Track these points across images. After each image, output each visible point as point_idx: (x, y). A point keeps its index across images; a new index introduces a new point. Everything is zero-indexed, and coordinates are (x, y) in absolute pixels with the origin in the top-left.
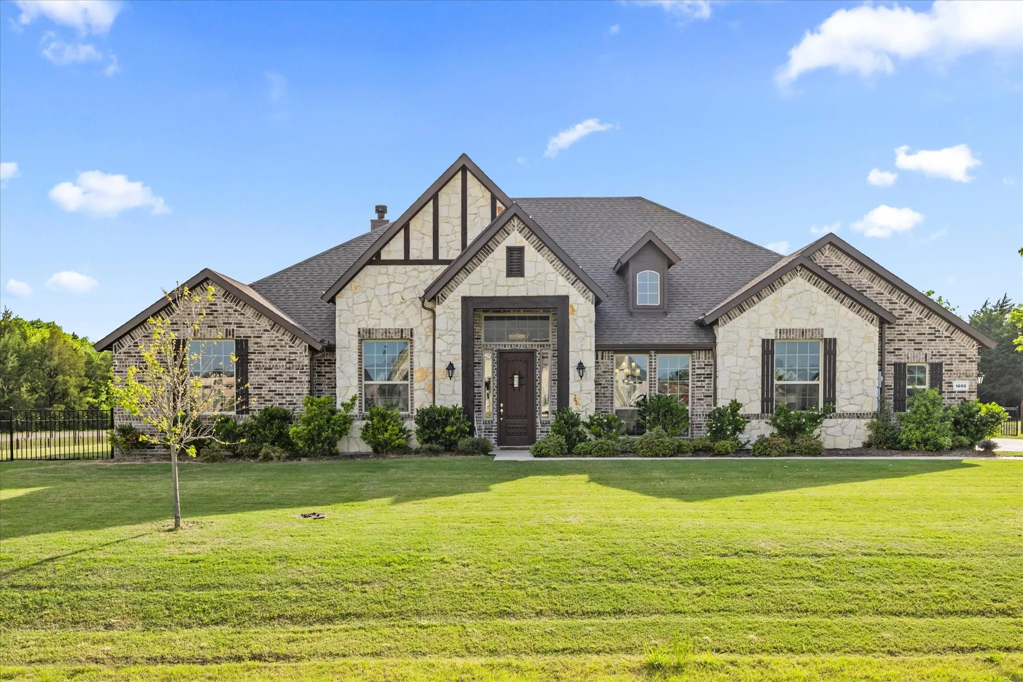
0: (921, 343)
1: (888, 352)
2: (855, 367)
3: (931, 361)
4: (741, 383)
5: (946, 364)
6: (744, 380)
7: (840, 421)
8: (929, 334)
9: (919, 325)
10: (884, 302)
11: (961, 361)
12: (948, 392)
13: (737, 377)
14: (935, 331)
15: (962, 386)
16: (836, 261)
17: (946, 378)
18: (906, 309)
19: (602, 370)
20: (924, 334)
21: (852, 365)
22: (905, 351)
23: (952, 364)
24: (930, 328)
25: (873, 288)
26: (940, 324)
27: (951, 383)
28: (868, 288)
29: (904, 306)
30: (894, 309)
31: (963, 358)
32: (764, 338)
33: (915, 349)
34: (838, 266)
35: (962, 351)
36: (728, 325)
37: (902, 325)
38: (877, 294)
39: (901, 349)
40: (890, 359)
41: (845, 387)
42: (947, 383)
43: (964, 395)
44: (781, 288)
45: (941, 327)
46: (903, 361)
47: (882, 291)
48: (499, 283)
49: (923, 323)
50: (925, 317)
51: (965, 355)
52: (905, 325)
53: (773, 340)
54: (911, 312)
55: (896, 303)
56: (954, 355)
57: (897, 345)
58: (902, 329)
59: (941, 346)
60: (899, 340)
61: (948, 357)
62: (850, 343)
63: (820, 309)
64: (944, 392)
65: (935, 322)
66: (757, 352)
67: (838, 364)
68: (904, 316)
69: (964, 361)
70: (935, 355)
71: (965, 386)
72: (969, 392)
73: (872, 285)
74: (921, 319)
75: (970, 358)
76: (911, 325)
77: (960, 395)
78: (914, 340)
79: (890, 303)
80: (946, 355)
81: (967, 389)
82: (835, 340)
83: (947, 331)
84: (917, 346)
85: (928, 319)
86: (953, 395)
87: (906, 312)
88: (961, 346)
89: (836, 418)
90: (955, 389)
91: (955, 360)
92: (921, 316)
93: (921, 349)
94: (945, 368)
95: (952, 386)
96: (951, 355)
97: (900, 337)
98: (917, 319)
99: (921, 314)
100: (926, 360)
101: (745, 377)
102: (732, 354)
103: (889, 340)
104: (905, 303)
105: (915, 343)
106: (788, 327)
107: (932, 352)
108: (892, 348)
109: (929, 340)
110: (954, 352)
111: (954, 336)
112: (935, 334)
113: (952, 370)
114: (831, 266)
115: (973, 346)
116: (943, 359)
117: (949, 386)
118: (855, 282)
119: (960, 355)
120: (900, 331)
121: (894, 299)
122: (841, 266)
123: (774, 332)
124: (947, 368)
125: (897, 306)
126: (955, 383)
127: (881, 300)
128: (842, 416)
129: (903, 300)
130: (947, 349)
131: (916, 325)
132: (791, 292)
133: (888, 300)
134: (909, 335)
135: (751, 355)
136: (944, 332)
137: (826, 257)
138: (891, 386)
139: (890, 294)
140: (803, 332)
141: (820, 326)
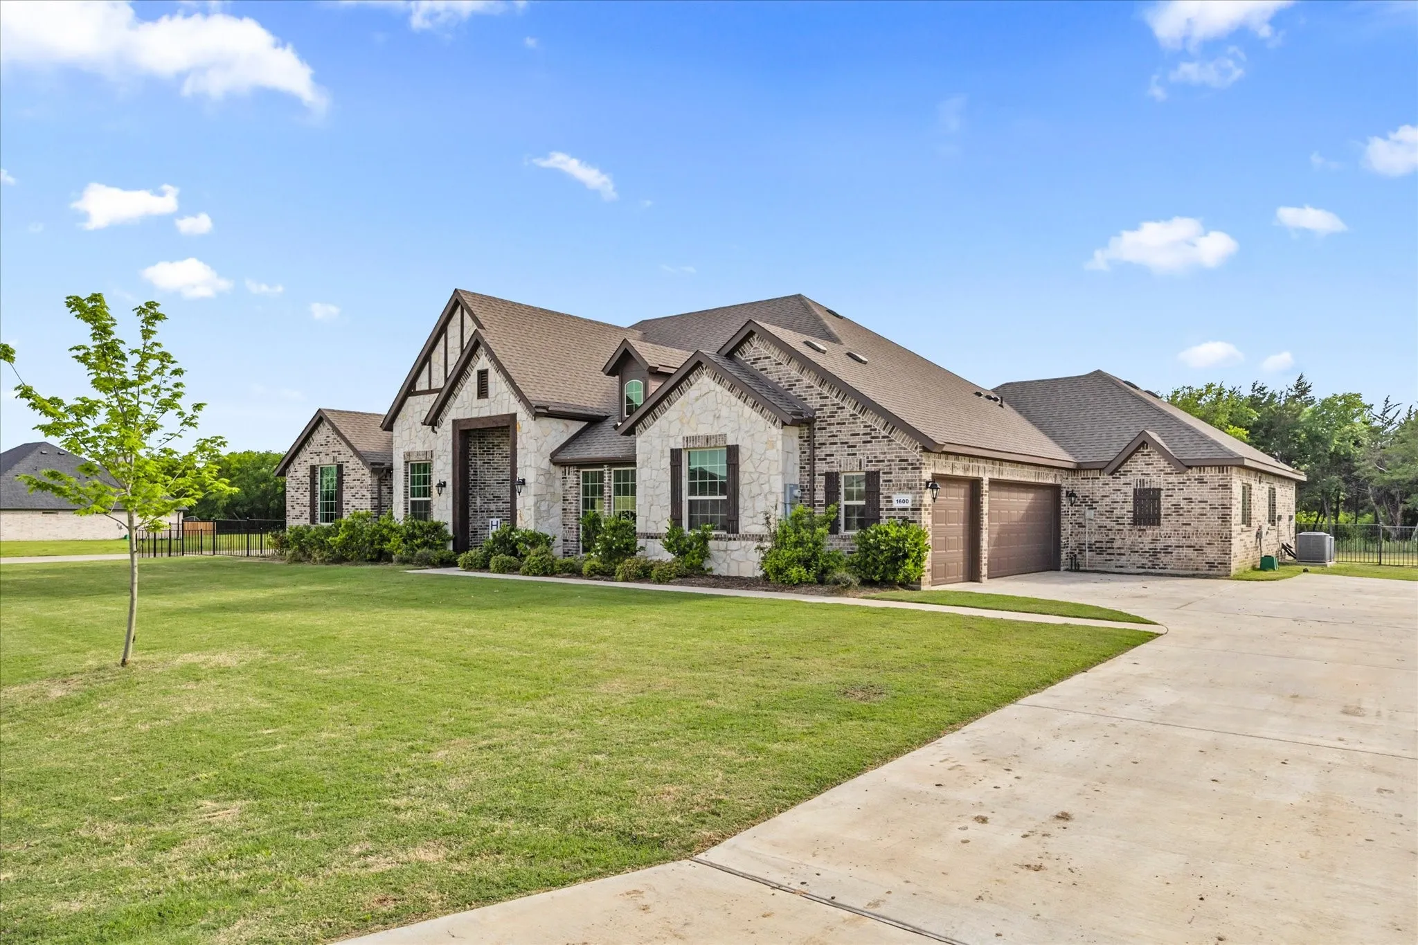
0: (855, 446)
1: (819, 460)
2: (758, 479)
3: (866, 469)
4: (655, 498)
5: (884, 473)
6: (658, 496)
7: (744, 543)
8: (864, 434)
9: (853, 423)
10: (814, 397)
11: (902, 469)
12: (887, 510)
13: (651, 492)
14: (871, 430)
15: (904, 501)
16: (765, 352)
17: (884, 490)
18: (838, 404)
19: (570, 485)
20: (858, 434)
21: (755, 476)
22: (837, 457)
23: (891, 473)
24: (865, 426)
25: (802, 380)
26: (876, 421)
27: (889, 497)
28: (797, 381)
29: (836, 401)
30: (825, 405)
31: (904, 464)
32: (674, 448)
33: (849, 455)
34: (766, 358)
35: (904, 455)
36: (644, 434)
37: (833, 424)
38: (807, 387)
39: (833, 455)
40: (821, 467)
41: (749, 504)
42: (886, 497)
43: (906, 514)
44: (689, 390)
45: (878, 425)
46: (835, 470)
47: (812, 384)
48: (474, 406)
49: (858, 421)
50: (860, 413)
51: (907, 460)
52: (838, 424)
53: (680, 450)
54: (844, 408)
55: (827, 397)
56: (893, 461)
57: (828, 450)
58: (834, 429)
59: (878, 449)
60: (831, 444)
61: (886, 463)
62: (753, 450)
63: (724, 412)
64: (882, 509)
65: (869, 418)
66: (666, 462)
67: (741, 475)
68: (836, 412)
69: (906, 469)
70: (871, 461)
71: (907, 501)
72: (912, 509)
73: (801, 377)
74: (855, 415)
75: (912, 464)
76: (844, 423)
77: (902, 514)
78: (846, 443)
79: (821, 398)
80: (883, 461)
81: (909, 505)
82: (737, 446)
83: (884, 429)
84: (851, 451)
85: (863, 415)
86: (893, 513)
87: (838, 408)
88: (901, 448)
89: (739, 539)
90: (895, 505)
91: (895, 469)
92: (855, 412)
93: (855, 454)
94: (883, 477)
95: (891, 501)
96: (889, 461)
97: (832, 440)
98: (851, 415)
99: (854, 409)
100: (860, 469)
101: (658, 492)
102: (647, 466)
103: (820, 444)
104: (836, 397)
105: (848, 447)
106: (694, 434)
107: (868, 458)
108: (823, 453)
109: (864, 442)
110: (893, 456)
111: (893, 436)
112: (870, 434)
113: (890, 481)
114: (759, 359)
115: (916, 448)
116: (881, 466)
117: (887, 501)
118: (784, 375)
119: (900, 461)
120: (832, 432)
121: (825, 392)
122: (769, 357)
123: (681, 441)
124: (886, 477)
125: (828, 402)
126: (895, 498)
127: (811, 395)
128: (745, 538)
129: (835, 394)
130: (885, 453)
131: (849, 423)
132: (697, 393)
133: (818, 394)
134: (842, 437)
135: (662, 467)
136: (882, 431)
137: (755, 348)
138: (822, 501)
139: (820, 386)
140: (708, 439)
141: (723, 431)
